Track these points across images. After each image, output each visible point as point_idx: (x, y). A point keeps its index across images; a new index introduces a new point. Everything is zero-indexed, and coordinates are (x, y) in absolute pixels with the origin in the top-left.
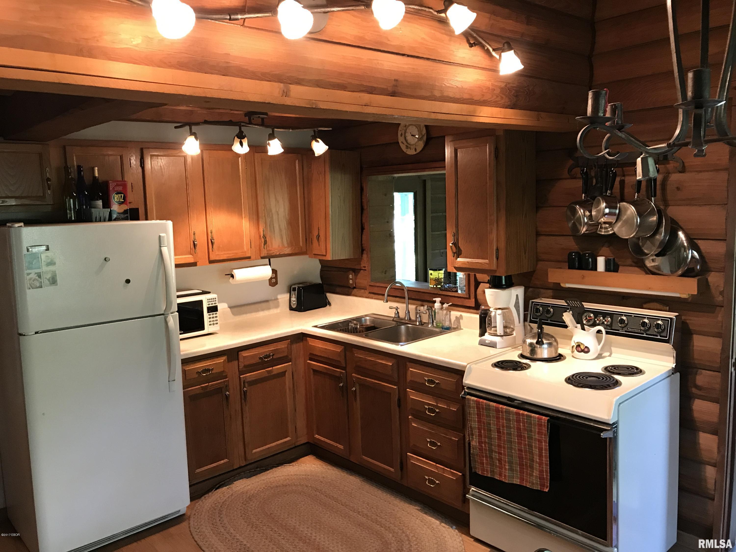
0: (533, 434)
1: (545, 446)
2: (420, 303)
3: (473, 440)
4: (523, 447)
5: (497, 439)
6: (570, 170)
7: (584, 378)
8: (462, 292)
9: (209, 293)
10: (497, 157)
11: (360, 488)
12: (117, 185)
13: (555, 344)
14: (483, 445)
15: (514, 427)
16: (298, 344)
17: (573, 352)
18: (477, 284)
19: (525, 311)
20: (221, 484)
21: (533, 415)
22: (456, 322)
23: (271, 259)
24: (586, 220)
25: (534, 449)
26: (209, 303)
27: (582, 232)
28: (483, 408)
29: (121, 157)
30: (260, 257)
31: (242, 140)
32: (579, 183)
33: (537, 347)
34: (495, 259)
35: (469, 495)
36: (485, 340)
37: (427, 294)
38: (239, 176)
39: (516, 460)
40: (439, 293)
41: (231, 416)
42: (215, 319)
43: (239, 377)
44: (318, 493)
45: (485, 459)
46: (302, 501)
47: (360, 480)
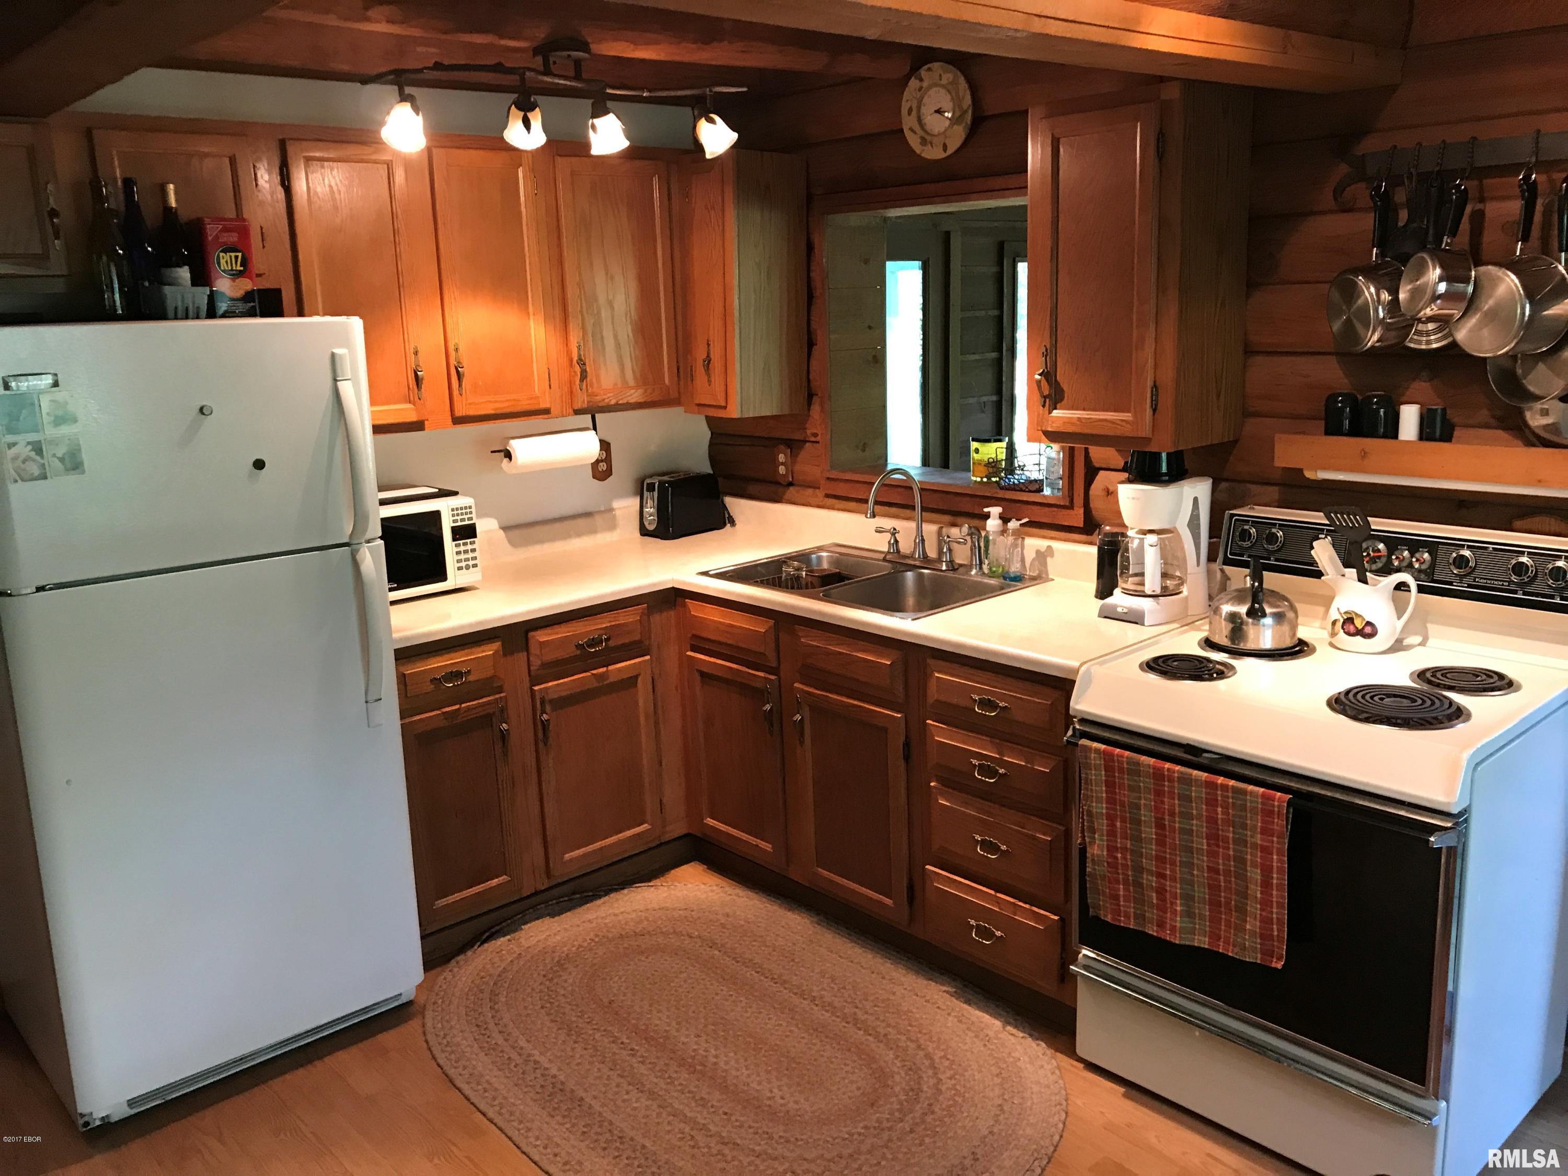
0: (1249, 833)
1: (1279, 861)
2: (947, 518)
3: (1093, 842)
4: (1221, 861)
5: (1154, 842)
6: (1338, 191)
7: (1376, 698)
8: (1052, 492)
9: (455, 493)
10: (1161, 155)
11: (811, 941)
12: (226, 230)
13: (1290, 615)
14: (1119, 855)
15: (1199, 817)
16: (665, 614)
17: (1333, 634)
18: (1091, 472)
19: (1211, 537)
20: (493, 930)
21: (1251, 788)
22: (1036, 563)
23: (597, 415)
24: (1381, 315)
25: (1249, 868)
26: (456, 518)
27: (1369, 344)
28: (1121, 770)
29: (233, 161)
30: (571, 411)
31: (530, 115)
32: (1367, 222)
33: (1247, 624)
34: (1149, 411)
35: (1076, 966)
36: (1115, 607)
37: (968, 499)
38: (520, 212)
39: (1201, 892)
40: (995, 495)
41: (513, 778)
42: (470, 555)
43: (532, 690)
44: (717, 952)
45: (1121, 886)
46: (681, 972)
47: (812, 922)
